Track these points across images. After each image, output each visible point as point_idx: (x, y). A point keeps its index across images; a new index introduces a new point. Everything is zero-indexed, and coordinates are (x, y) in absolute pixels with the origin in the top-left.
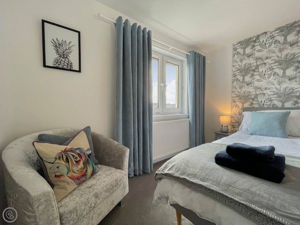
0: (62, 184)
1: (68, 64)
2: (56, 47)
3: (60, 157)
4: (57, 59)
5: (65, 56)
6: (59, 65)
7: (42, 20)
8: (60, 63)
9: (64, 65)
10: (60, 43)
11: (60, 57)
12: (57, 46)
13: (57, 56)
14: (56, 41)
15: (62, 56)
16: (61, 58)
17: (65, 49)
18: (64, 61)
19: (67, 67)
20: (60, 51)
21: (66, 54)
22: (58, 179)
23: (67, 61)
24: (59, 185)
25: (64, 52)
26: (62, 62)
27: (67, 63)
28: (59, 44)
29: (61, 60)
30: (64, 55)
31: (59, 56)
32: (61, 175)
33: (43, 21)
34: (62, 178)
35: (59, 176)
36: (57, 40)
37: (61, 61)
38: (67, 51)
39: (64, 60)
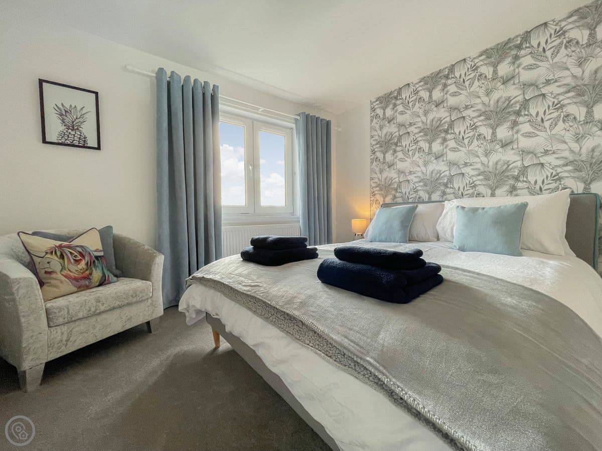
0: (53, 282)
1: (80, 138)
2: (61, 115)
3: (52, 252)
4: (63, 132)
5: (76, 128)
6: (66, 140)
7: (39, 79)
8: (68, 137)
9: (74, 140)
10: (66, 110)
11: (67, 128)
12: (63, 113)
13: (64, 127)
14: (60, 106)
15: (71, 128)
16: (70, 131)
17: (75, 117)
18: (74, 135)
19: (79, 143)
20: (68, 120)
21: (77, 125)
22: (48, 275)
23: (78, 134)
24: (50, 283)
25: (73, 122)
26: (70, 136)
27: (79, 136)
28: (66, 112)
29: (70, 133)
30: (73, 127)
31: (65, 127)
32: (52, 272)
33: (41, 82)
34: (54, 275)
35: (50, 273)
36: (62, 105)
37: (68, 135)
38: (77, 121)
39: (73, 133)
